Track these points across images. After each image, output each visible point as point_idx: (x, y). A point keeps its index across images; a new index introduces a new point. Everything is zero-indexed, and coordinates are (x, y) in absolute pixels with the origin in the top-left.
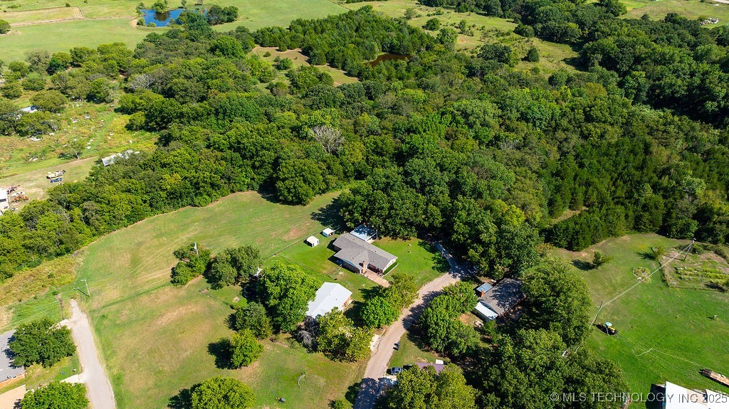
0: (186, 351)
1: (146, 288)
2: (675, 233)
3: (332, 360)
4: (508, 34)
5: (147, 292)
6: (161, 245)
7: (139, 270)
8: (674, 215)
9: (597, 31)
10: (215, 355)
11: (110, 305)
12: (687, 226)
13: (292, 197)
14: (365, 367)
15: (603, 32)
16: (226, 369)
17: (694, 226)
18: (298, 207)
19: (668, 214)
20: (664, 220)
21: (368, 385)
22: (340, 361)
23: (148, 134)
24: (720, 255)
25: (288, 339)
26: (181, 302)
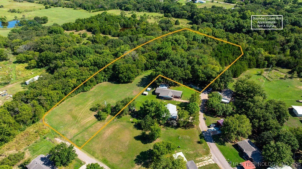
0: (126, 142)
1: (88, 125)
2: (261, 66)
3: (185, 129)
4: (163, 17)
5: (90, 126)
6: (81, 109)
7: (79, 120)
8: (259, 61)
9: (195, 12)
10: (140, 140)
11: (76, 135)
12: (264, 63)
13: (127, 80)
14: (199, 128)
15: (197, 12)
16: (148, 144)
17: (266, 63)
18: (129, 84)
19: (257, 61)
20: (257, 63)
21: (205, 133)
22: (189, 128)
23: (39, 69)
24: (277, 70)
25: (163, 127)
26: (108, 126)
